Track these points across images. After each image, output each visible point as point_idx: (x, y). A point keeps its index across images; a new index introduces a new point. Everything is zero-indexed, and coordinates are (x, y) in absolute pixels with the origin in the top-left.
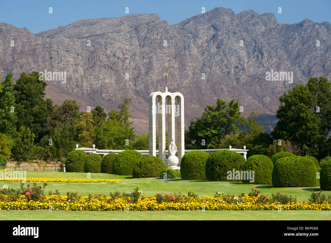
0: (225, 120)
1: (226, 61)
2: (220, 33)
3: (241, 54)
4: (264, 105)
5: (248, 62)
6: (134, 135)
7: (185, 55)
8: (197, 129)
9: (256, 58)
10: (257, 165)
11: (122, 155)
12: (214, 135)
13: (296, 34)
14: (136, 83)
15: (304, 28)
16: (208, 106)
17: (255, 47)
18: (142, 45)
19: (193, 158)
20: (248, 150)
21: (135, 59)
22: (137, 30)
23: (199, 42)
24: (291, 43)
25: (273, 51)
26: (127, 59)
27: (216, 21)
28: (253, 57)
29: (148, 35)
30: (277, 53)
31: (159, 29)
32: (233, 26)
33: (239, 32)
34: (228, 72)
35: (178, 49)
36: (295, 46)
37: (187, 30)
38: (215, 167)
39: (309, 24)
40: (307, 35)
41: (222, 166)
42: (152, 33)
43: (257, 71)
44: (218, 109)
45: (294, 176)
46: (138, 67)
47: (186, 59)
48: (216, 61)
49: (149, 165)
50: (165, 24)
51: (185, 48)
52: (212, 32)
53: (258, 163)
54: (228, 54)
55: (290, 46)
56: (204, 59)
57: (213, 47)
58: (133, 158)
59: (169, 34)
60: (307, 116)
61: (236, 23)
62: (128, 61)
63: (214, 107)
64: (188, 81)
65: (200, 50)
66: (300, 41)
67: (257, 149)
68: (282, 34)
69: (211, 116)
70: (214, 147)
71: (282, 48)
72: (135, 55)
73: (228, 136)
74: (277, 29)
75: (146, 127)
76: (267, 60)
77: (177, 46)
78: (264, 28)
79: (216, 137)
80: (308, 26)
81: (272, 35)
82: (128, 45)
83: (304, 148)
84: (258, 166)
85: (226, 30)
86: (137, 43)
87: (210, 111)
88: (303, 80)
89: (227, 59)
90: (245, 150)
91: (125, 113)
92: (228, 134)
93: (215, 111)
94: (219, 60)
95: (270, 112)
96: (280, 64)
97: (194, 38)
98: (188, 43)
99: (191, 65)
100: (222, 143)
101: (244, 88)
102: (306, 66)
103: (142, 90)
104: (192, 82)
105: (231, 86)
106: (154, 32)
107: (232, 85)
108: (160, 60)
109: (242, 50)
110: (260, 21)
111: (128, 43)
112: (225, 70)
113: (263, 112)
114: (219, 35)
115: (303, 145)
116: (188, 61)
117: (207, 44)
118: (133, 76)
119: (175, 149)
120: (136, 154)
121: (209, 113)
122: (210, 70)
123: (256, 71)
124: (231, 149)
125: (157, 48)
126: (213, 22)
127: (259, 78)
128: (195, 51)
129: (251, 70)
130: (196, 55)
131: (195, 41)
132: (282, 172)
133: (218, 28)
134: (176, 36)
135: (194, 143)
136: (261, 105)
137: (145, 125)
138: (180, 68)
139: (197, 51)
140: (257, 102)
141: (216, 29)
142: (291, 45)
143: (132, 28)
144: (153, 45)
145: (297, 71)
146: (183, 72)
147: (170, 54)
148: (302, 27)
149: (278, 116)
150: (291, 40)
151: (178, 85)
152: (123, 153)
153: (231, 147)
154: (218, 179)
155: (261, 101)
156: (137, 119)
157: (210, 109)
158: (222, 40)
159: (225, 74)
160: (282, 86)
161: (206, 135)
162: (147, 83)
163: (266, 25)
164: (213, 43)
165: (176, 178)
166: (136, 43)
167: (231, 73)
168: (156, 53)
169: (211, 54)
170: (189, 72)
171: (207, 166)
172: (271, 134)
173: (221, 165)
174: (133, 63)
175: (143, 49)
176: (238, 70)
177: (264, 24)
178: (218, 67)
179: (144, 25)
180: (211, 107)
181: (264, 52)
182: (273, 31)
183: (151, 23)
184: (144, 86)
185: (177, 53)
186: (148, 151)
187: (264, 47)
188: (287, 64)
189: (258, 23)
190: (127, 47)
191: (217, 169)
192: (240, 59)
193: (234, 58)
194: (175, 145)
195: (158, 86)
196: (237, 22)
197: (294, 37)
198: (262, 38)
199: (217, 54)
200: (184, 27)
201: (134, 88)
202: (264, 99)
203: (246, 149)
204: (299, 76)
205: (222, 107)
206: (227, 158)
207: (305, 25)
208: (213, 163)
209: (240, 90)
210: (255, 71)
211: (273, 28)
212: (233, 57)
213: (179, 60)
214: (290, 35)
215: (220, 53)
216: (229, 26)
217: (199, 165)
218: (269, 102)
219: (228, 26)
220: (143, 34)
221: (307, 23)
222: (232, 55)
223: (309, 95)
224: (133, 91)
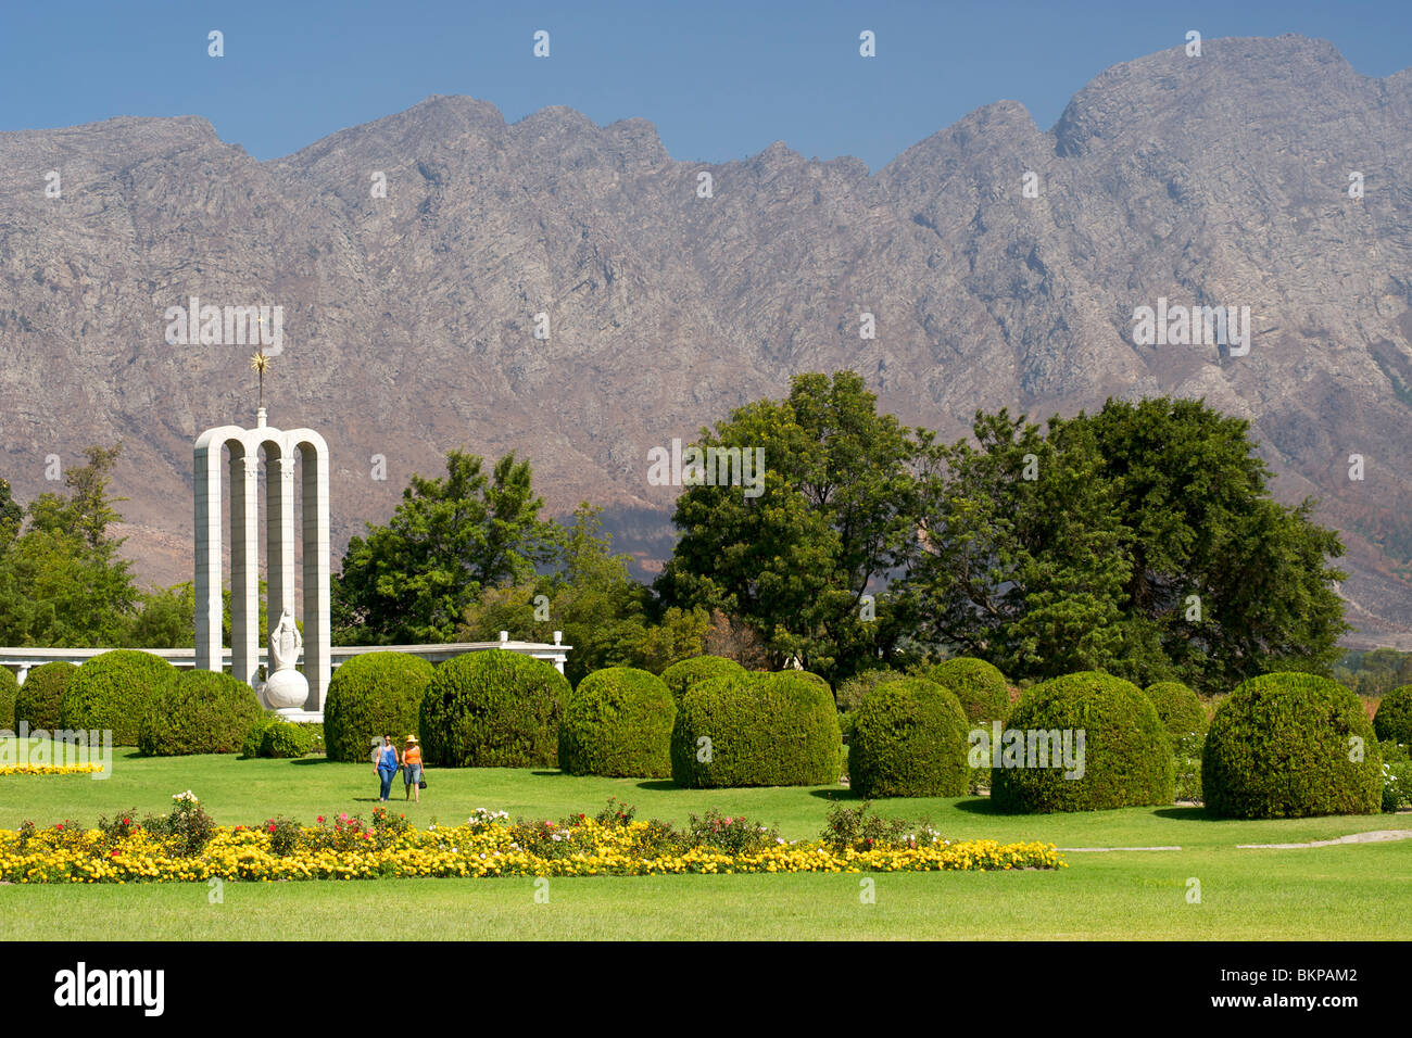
0: (480, 533)
1: (470, 302)
2: (449, 194)
3: (528, 277)
4: (614, 469)
5: (557, 305)
6: (132, 592)
7: (314, 276)
8: (372, 569)
9: (584, 293)
10: (613, 704)
11: (95, 668)
12: (439, 590)
13: (737, 202)
14: (125, 385)
15: (766, 179)
16: (414, 480)
17: (582, 249)
18: (145, 237)
19: (374, 679)
20: (571, 648)
21: (120, 291)
22: (129, 180)
23: (366, 226)
24: (716, 236)
25: (649, 265)
26: (90, 293)
27: (435, 147)
28: (575, 286)
29: (171, 200)
30: (665, 272)
31: (213, 177)
32: (497, 169)
33: (521, 191)
34: (478, 344)
35: (287, 252)
36: (735, 248)
37: (323, 181)
38: (458, 714)
39: (785, 165)
40: (779, 206)
41: (483, 711)
42: (188, 193)
43: (589, 340)
44: (455, 490)
45: (753, 745)
46: (131, 323)
47: (316, 294)
48: (435, 300)
49: (203, 709)
50: (237, 158)
51: (313, 253)
52: (419, 191)
53: (618, 698)
54: (476, 273)
55: (715, 245)
56: (389, 292)
57: (422, 247)
58: (138, 682)
59: (252, 198)
60: (789, 520)
61: (509, 158)
62: (91, 300)
63: (437, 482)
64: (324, 379)
65: (371, 257)
66: (750, 229)
67: (604, 642)
68: (684, 202)
69: (427, 518)
70: (441, 635)
71: (684, 252)
72: (118, 274)
73: (492, 593)
74: (665, 182)
75: (161, 554)
76: (628, 298)
77: (283, 243)
78: (617, 178)
79: (447, 597)
80: (781, 173)
81: (648, 206)
82: (91, 237)
83: (777, 638)
84: (617, 708)
85: (472, 183)
86: (128, 230)
87: (424, 500)
88: (763, 376)
89: (476, 296)
90: (558, 646)
91: (95, 504)
92: (492, 584)
93: (443, 499)
94: (447, 300)
95: (639, 497)
96: (676, 313)
97: (348, 214)
98: (326, 231)
99: (335, 315)
100: (468, 620)
101: (541, 405)
102: (773, 324)
103: (146, 413)
104: (340, 382)
105: (491, 399)
106: (193, 189)
107: (493, 395)
108: (215, 296)
109: (534, 260)
110: (599, 150)
111: (92, 231)
112: (469, 338)
113: (613, 498)
114: (444, 204)
115: (775, 627)
116: (327, 302)
117: (398, 237)
118: (111, 359)
119: (296, 646)
120: (152, 663)
121: (418, 507)
122: (411, 338)
123: (586, 343)
124: (505, 643)
125: (205, 248)
126: (424, 150)
127: (596, 368)
128: (350, 263)
129: (567, 336)
130: (357, 276)
131: (353, 223)
132: (710, 729)
133: (439, 175)
134: (278, 206)
135: (363, 621)
136: (605, 471)
137: (158, 549)
138: (296, 327)
139: (360, 262)
140: (590, 460)
141: (432, 178)
142: (717, 241)
143: (108, 169)
144: (192, 237)
145: (740, 341)
146: (305, 344)
147: (256, 274)
148: (759, 176)
149: (681, 519)
150: (716, 222)
151: (287, 392)
152: (102, 663)
153: (504, 635)
154: (467, 760)
155: (604, 456)
156: (126, 526)
157: (423, 489)
158: (458, 222)
159: (468, 350)
160: (682, 399)
161: (409, 591)
162: (168, 386)
163: (621, 168)
164: (422, 233)
165: (307, 757)
166: (124, 231)
167: (489, 348)
168: (202, 268)
169: (415, 274)
170: (329, 344)
171: (428, 707)
172: (657, 587)
173: (480, 708)
174: (110, 308)
175: (152, 252)
176: (516, 337)
177: (618, 163)
178: (441, 324)
179: (155, 160)
180: (427, 481)
181: (615, 270)
182: (650, 189)
183: (182, 151)
184: (153, 395)
185: (281, 269)
186: (191, 652)
187: (618, 249)
188: (704, 316)
189: (591, 160)
190: (90, 245)
191: (466, 723)
192: (523, 296)
193: (503, 290)
194: (297, 632)
195: (210, 398)
196: (513, 153)
197: (729, 211)
198: (608, 214)
199: (437, 274)
200: (311, 168)
201: (117, 406)
202: (617, 447)
203: (562, 643)
204: (749, 362)
205: (470, 481)
206: (502, 681)
207: (772, 169)
208: (448, 698)
209: (525, 413)
210: (582, 340)
211: (650, 179)
212: (496, 288)
213: (290, 296)
214: (715, 204)
215: (448, 271)
216: (483, 167)
217: (397, 708)
218: (633, 459)
219: (480, 168)
220: (151, 194)
221: (778, 158)
222: (494, 280)
223: (795, 442)
224: (112, 415)
